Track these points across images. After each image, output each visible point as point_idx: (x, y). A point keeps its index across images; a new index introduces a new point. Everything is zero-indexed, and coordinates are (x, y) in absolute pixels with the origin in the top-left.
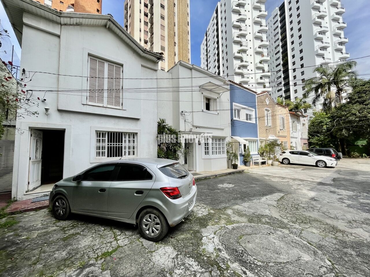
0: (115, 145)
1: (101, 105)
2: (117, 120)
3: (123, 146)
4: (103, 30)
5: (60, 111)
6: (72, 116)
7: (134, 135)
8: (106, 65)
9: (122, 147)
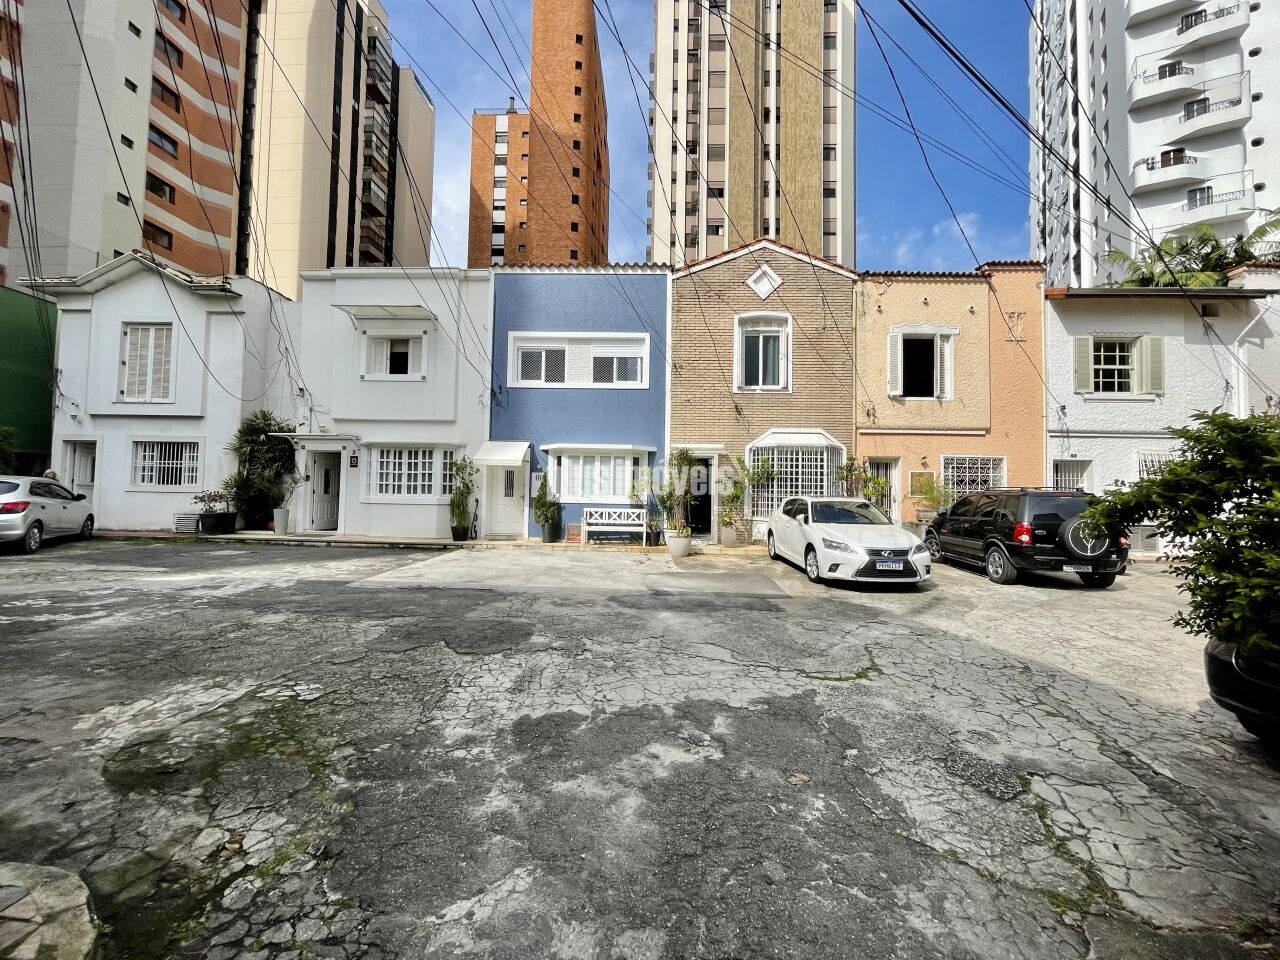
0: (170, 464)
1: (142, 400)
2: (165, 422)
3: (183, 466)
4: (144, 274)
5: (94, 416)
6: (106, 421)
7: (194, 446)
8: (152, 331)
9: (181, 468)
